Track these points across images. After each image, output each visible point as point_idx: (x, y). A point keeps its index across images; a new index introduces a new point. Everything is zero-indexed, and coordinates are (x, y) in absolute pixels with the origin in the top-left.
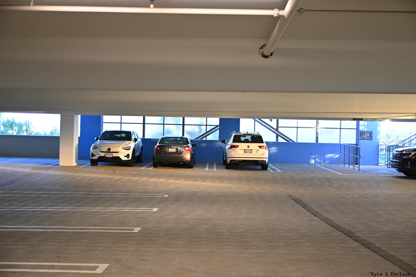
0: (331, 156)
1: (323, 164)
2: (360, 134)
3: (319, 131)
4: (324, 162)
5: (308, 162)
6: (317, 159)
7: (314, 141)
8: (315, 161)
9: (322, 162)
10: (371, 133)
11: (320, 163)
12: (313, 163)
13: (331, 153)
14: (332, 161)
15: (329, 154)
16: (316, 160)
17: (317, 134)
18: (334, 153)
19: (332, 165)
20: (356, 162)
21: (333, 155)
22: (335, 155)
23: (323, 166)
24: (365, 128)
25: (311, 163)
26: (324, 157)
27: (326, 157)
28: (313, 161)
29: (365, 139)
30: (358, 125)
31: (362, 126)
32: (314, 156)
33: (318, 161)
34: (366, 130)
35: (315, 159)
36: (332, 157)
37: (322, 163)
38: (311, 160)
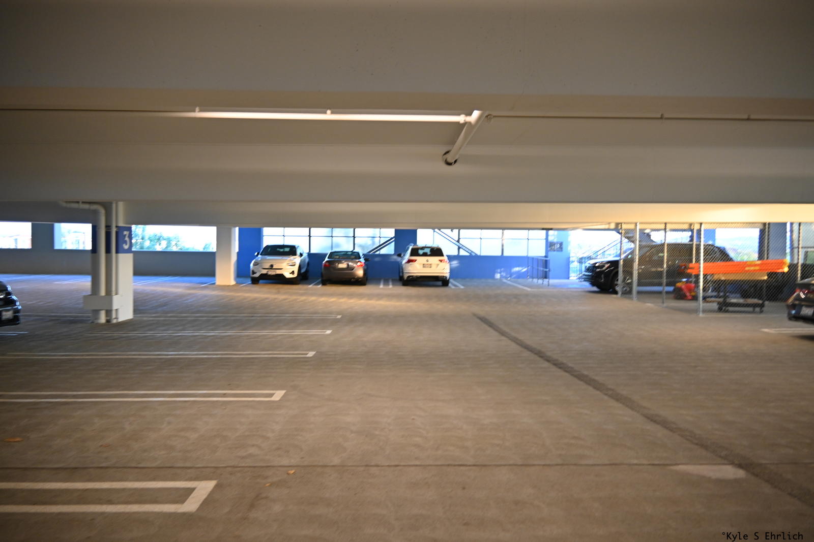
0: (519, 269)
2: (550, 245)
3: (504, 242)
4: (510, 277)
5: (493, 277)
7: (500, 254)
8: (501, 276)
10: (561, 244)
11: (506, 278)
12: (499, 277)
13: (519, 266)
14: (520, 275)
15: (517, 267)
16: (502, 274)
17: (503, 246)
18: (522, 267)
19: (520, 280)
20: (546, 276)
22: (523, 269)
23: (509, 280)
24: (555, 238)
25: (496, 277)
26: (510, 272)
27: (513, 271)
29: (554, 251)
30: (547, 235)
31: (552, 236)
32: (499, 270)
33: (504, 275)
34: (555, 240)
35: (500, 273)
36: (519, 272)
38: (496, 275)
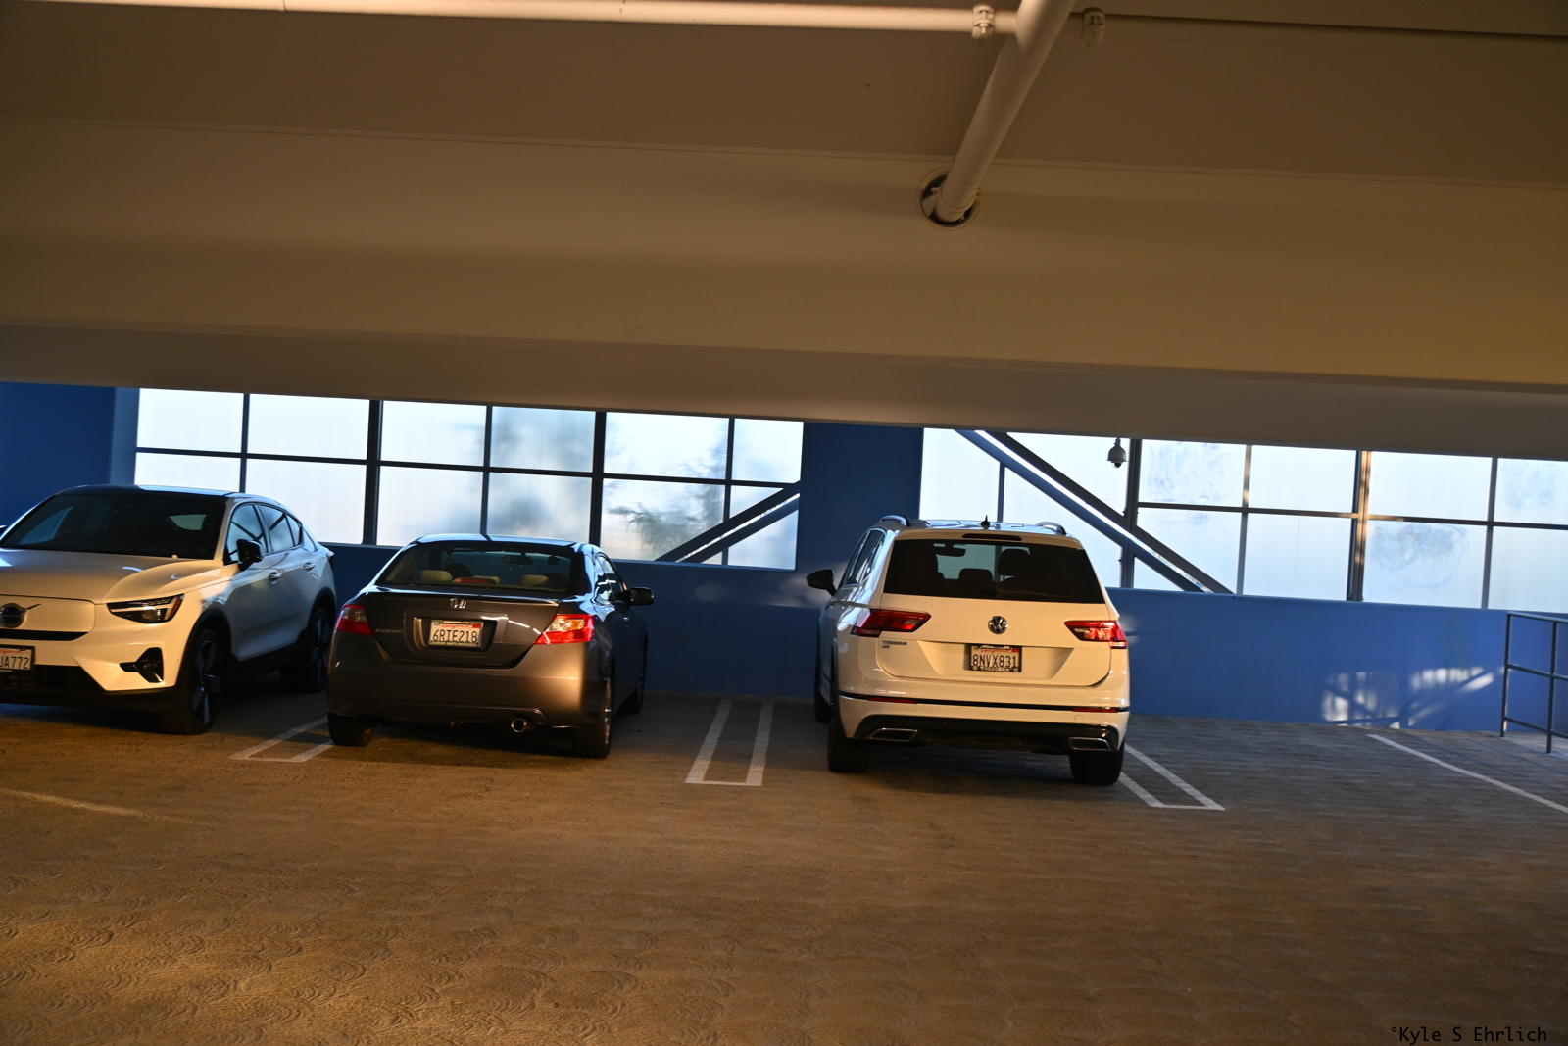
0: (1448, 677)
1: (1396, 726)
4: (1402, 718)
5: (1313, 714)
6: (1366, 698)
8: (1353, 707)
9: (1392, 714)
12: (1342, 717)
14: (1453, 709)
15: (1435, 667)
16: (1360, 699)
17: (1357, 547)
18: (1465, 665)
19: (1461, 737)
21: (1458, 675)
22: (1472, 679)
23: (1394, 735)
25: (1329, 717)
26: (1405, 683)
27: (1416, 683)
28: (1338, 710)
32: (1343, 679)
33: (1371, 704)
35: (1349, 697)
36: (1452, 687)
37: (1394, 720)
38: (1327, 702)
